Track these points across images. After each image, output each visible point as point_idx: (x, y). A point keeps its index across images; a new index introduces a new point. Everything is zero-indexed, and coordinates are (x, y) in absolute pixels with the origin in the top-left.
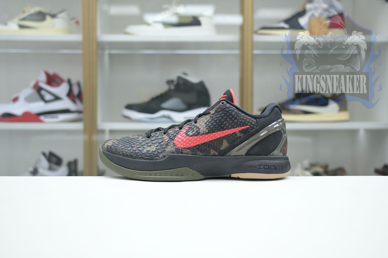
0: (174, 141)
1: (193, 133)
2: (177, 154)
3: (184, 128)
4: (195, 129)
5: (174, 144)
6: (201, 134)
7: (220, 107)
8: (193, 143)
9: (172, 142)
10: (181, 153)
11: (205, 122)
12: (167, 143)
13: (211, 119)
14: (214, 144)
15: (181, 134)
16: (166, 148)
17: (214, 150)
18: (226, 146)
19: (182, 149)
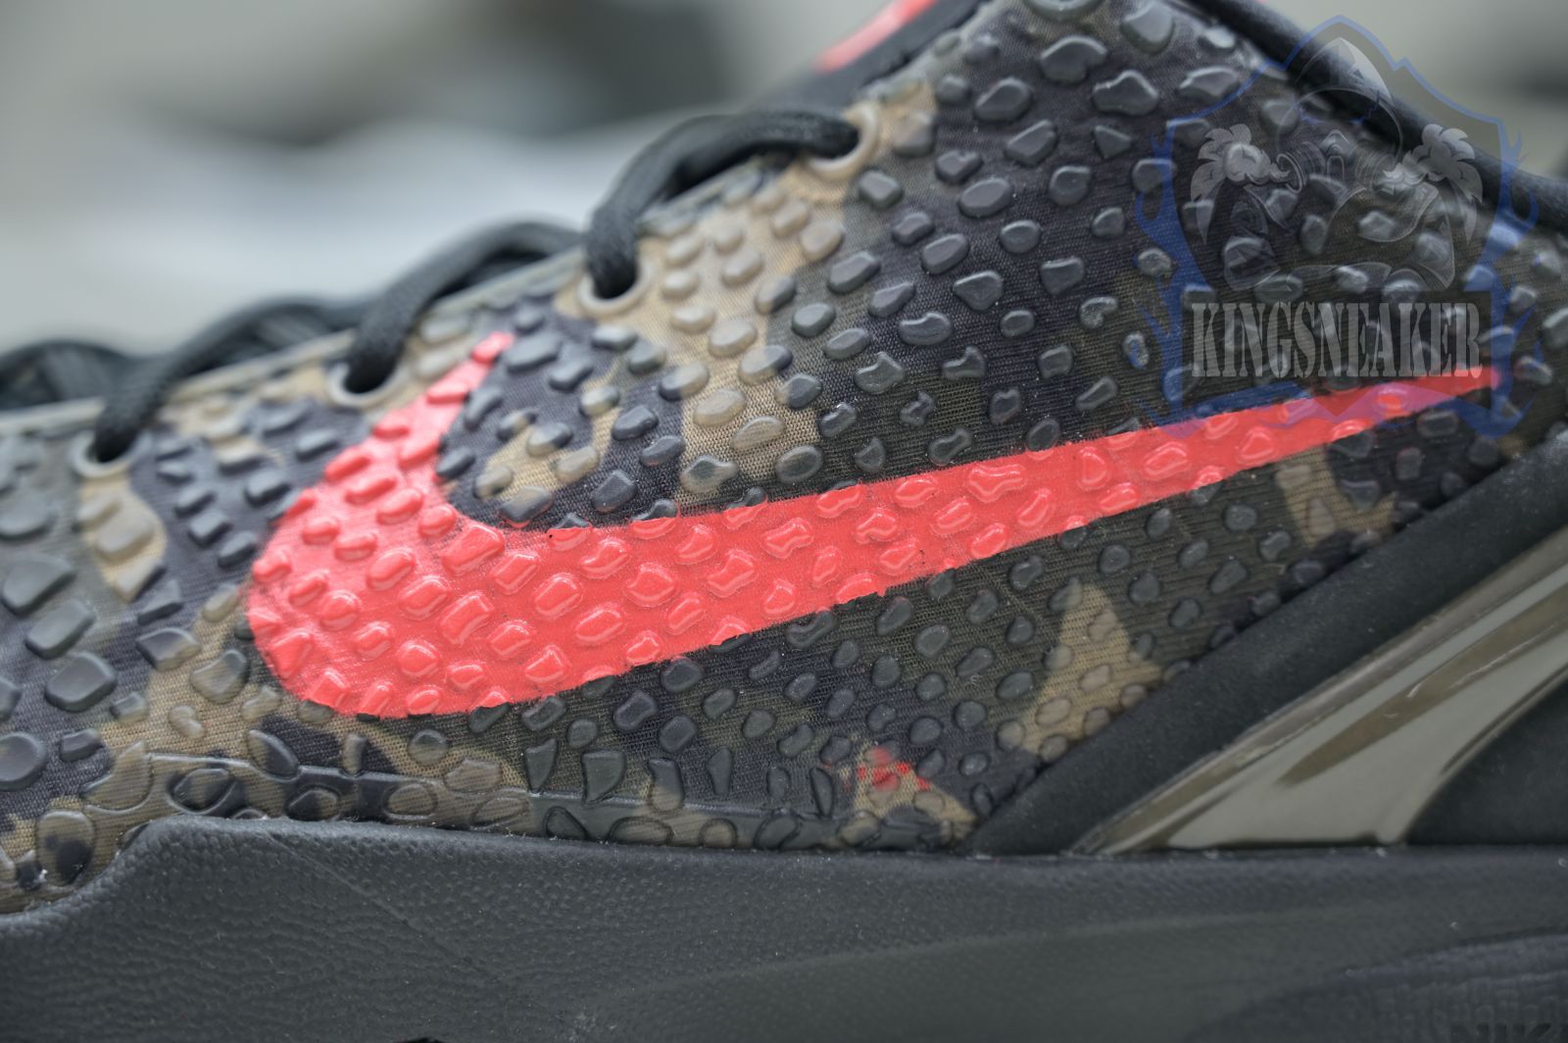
0: (255, 597)
1: (572, 461)
2: (287, 827)
3: (431, 362)
4: (593, 395)
5: (244, 638)
6: (709, 487)
7: (1028, 40)
8: (569, 647)
9: (214, 604)
10: (355, 797)
11: (769, 287)
12: (130, 617)
13: (876, 231)
14: (919, 658)
15: (361, 465)
16: (114, 713)
17: (902, 758)
18: (1110, 696)
19: (377, 737)
